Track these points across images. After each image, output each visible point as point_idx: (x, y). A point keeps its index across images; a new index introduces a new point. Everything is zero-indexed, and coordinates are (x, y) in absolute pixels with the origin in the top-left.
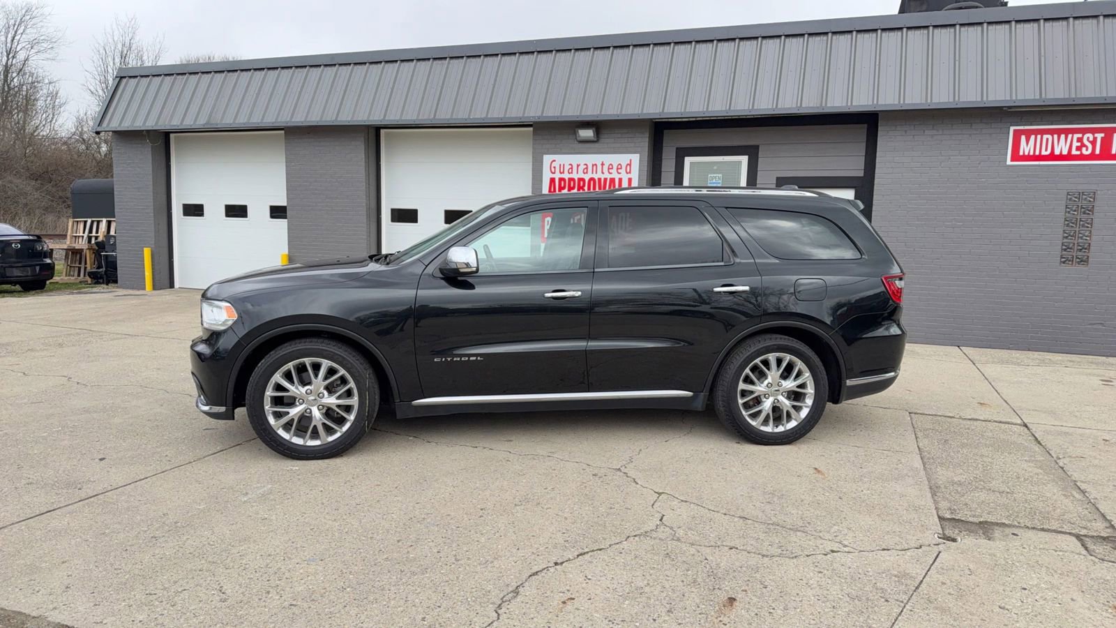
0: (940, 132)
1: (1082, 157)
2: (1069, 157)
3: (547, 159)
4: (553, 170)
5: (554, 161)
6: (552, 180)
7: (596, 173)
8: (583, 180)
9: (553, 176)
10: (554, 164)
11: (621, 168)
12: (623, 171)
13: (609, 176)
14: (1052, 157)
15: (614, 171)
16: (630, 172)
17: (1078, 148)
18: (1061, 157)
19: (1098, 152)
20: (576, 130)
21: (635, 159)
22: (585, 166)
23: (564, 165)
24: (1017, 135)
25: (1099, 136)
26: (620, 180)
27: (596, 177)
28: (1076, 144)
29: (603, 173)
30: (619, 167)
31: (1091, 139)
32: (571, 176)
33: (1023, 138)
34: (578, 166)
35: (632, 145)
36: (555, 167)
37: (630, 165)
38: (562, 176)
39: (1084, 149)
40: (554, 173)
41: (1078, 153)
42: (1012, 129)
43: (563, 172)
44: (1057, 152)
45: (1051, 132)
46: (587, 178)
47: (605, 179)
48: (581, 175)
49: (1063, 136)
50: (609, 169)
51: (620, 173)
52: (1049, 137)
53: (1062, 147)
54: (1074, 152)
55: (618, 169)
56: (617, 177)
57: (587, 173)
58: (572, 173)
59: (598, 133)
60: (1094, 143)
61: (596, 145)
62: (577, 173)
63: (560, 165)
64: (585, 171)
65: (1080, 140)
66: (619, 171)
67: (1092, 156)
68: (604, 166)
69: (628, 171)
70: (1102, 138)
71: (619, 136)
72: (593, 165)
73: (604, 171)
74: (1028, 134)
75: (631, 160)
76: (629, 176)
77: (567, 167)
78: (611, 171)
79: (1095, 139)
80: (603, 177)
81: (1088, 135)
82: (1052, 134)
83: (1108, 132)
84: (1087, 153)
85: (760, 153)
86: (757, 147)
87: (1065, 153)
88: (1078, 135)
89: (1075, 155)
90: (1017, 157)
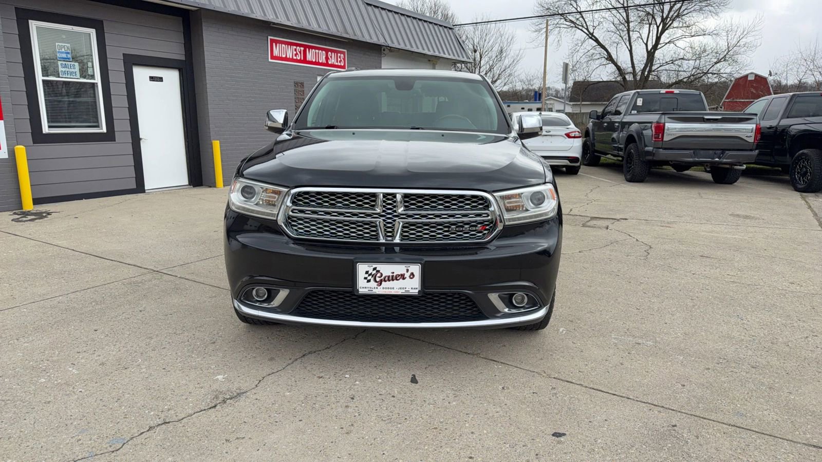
1: (296, 61)
2: (292, 60)
14: (286, 59)
17: (296, 55)
18: (290, 60)
19: (302, 58)
24: (272, 41)
25: (302, 49)
28: (295, 53)
31: (299, 50)
42: (269, 37)
45: (285, 43)
49: (289, 47)
53: (289, 55)
54: (295, 58)
60: (300, 52)
65: (296, 50)
67: (300, 61)
70: (303, 50)
74: (277, 42)
79: (301, 50)
81: (298, 48)
82: (285, 45)
83: (305, 47)
84: (299, 58)
85: (105, 29)
86: (101, 22)
87: (291, 57)
88: (295, 47)
89: (295, 59)
90: (273, 57)
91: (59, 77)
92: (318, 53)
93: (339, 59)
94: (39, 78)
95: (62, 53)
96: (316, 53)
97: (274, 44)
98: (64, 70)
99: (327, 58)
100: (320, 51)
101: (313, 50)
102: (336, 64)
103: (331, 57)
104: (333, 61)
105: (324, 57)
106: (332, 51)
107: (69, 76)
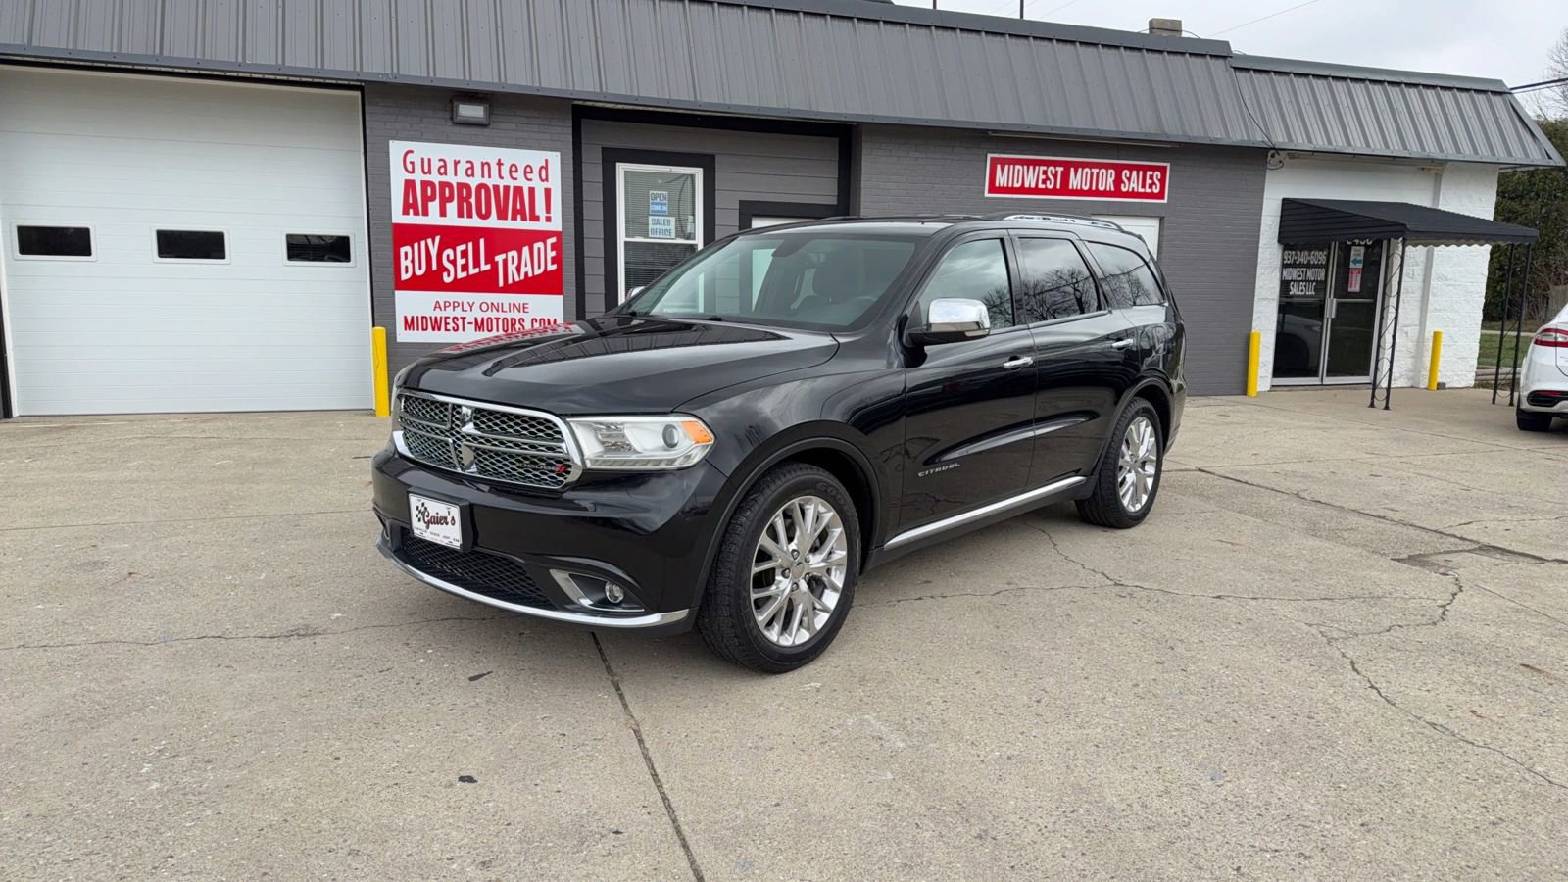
0: (924, 155)
1: (1046, 192)
2: (1036, 191)
3: (397, 148)
4: (409, 167)
5: (412, 152)
6: (409, 185)
7: (490, 177)
8: (468, 187)
9: (410, 177)
10: (409, 158)
11: (531, 172)
12: (535, 176)
13: (512, 184)
14: (1022, 190)
15: (520, 175)
16: (547, 179)
17: (1044, 182)
18: (1030, 191)
19: (1058, 187)
20: (455, 103)
21: (554, 159)
22: (469, 165)
23: (429, 160)
24: (994, 162)
25: (1060, 169)
26: (532, 191)
27: (490, 183)
28: (1042, 177)
29: (501, 178)
30: (528, 170)
31: (1054, 173)
32: (444, 179)
33: (999, 167)
34: (456, 163)
35: (548, 137)
36: (412, 163)
37: (546, 168)
38: (427, 178)
39: (1048, 183)
40: (413, 172)
41: (1043, 187)
42: (989, 156)
43: (430, 172)
44: (1027, 185)
45: (1022, 162)
46: (474, 183)
47: (506, 188)
48: (462, 178)
49: (1031, 167)
50: (511, 171)
51: (531, 180)
52: (1020, 167)
53: (1030, 181)
54: (1041, 186)
55: (526, 173)
56: (526, 186)
57: (473, 175)
58: (445, 173)
59: (490, 113)
60: (1055, 176)
61: (486, 131)
62: (456, 175)
63: (423, 159)
64: (470, 171)
65: (1045, 173)
66: (529, 176)
67: (1054, 192)
68: (502, 167)
69: (544, 177)
70: (1062, 172)
71: (525, 120)
72: (483, 164)
73: (503, 175)
74: (1004, 162)
75: (546, 161)
76: (545, 185)
77: (436, 164)
78: (514, 175)
79: (1057, 172)
80: (501, 184)
81: (1052, 168)
82: (1023, 165)
83: (1067, 165)
84: (1050, 187)
85: (717, 165)
86: (713, 157)
87: (1033, 186)
88: (1043, 168)
89: (1042, 189)
90: (993, 189)
91: (647, 237)
92: (1098, 174)
93: (1148, 182)
94: (622, 238)
95: (657, 204)
96: (1092, 174)
97: (999, 166)
98: (655, 227)
99: (1118, 181)
100: (1103, 170)
101: (1087, 170)
102: (1141, 190)
103: (1129, 179)
104: (1132, 185)
105: (1111, 181)
106: (1131, 168)
107: (661, 236)
